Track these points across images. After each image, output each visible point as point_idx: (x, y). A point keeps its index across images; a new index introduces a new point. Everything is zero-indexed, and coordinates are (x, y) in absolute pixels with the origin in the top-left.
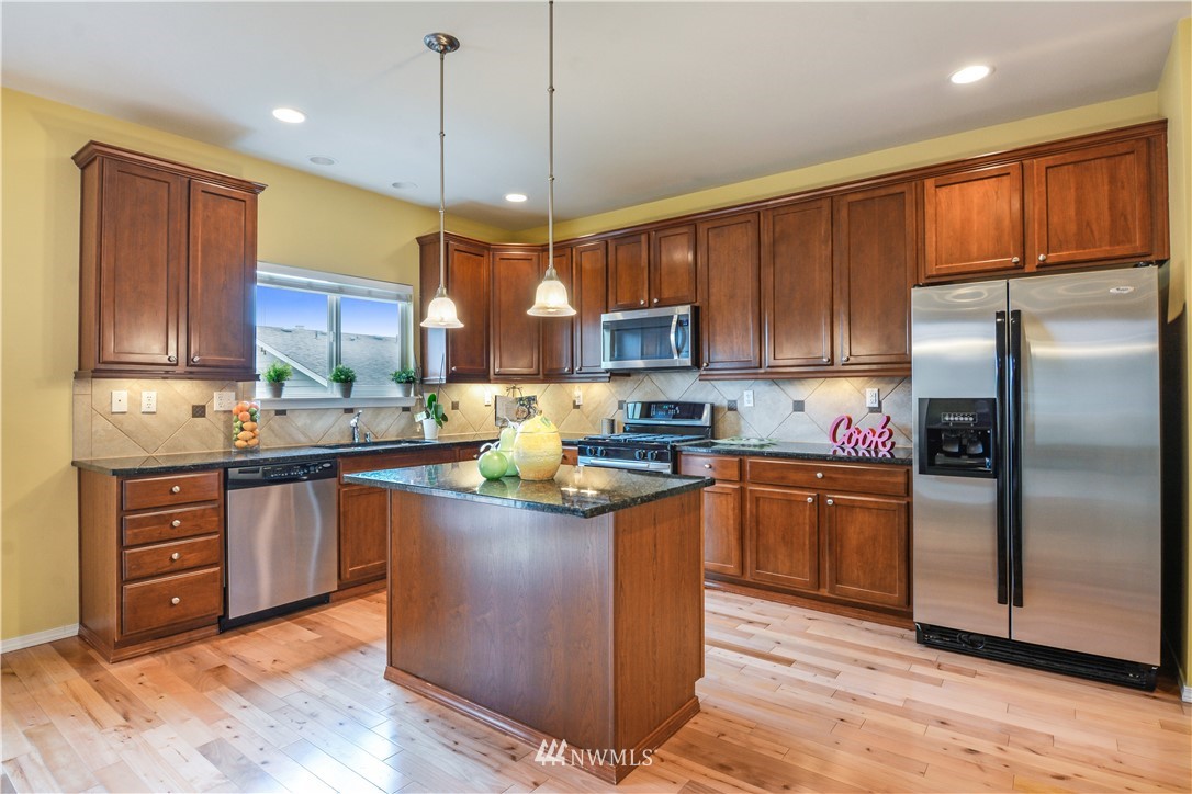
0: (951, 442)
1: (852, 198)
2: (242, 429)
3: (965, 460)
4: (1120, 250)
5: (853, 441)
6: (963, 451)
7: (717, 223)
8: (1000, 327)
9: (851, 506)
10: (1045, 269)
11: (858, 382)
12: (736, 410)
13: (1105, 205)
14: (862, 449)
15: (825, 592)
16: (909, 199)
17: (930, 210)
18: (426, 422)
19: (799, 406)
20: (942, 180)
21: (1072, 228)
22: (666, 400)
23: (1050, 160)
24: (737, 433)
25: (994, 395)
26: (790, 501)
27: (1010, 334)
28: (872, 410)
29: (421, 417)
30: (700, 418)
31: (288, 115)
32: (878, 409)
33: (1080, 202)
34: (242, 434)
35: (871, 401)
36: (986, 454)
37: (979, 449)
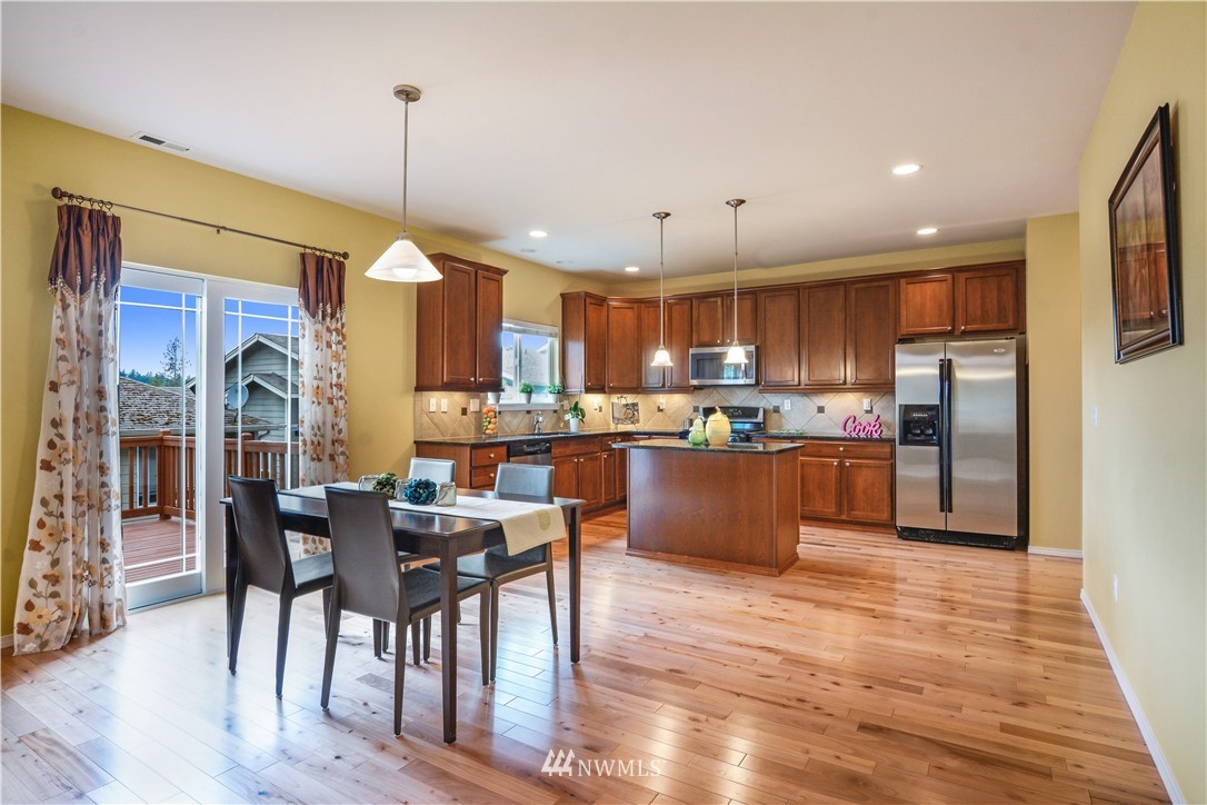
0: (915, 428)
1: (858, 286)
2: (490, 422)
3: (923, 437)
4: (1002, 326)
5: (857, 430)
6: (922, 432)
7: (771, 294)
8: (941, 366)
9: (860, 466)
10: (965, 335)
11: (858, 395)
12: (779, 412)
13: (995, 302)
14: (862, 435)
15: (844, 517)
16: (891, 289)
17: (903, 297)
18: (571, 420)
19: (821, 410)
20: (910, 280)
21: (979, 313)
22: (728, 405)
23: (967, 275)
24: (780, 427)
25: (938, 403)
26: (823, 465)
27: (946, 370)
28: (867, 412)
29: (568, 417)
30: (757, 417)
31: (538, 234)
32: (871, 411)
33: (983, 298)
34: (490, 426)
35: (866, 406)
36: (934, 434)
37: (931, 432)
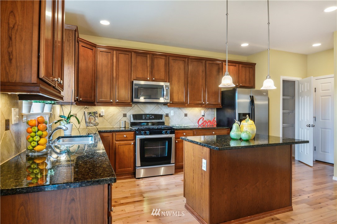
11: (200, 109)
12: (168, 116)
13: (248, 77)
16: (220, 66)
19: (186, 115)
21: (244, 80)
23: (241, 65)
24: (169, 124)
30: (162, 119)
33: (245, 75)
35: (203, 114)
